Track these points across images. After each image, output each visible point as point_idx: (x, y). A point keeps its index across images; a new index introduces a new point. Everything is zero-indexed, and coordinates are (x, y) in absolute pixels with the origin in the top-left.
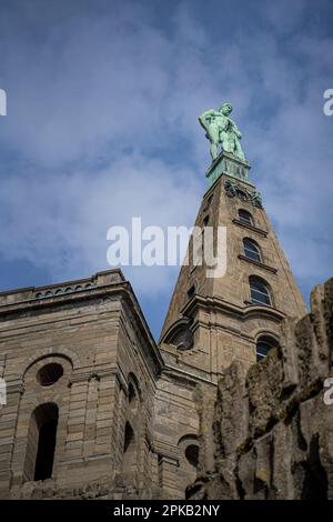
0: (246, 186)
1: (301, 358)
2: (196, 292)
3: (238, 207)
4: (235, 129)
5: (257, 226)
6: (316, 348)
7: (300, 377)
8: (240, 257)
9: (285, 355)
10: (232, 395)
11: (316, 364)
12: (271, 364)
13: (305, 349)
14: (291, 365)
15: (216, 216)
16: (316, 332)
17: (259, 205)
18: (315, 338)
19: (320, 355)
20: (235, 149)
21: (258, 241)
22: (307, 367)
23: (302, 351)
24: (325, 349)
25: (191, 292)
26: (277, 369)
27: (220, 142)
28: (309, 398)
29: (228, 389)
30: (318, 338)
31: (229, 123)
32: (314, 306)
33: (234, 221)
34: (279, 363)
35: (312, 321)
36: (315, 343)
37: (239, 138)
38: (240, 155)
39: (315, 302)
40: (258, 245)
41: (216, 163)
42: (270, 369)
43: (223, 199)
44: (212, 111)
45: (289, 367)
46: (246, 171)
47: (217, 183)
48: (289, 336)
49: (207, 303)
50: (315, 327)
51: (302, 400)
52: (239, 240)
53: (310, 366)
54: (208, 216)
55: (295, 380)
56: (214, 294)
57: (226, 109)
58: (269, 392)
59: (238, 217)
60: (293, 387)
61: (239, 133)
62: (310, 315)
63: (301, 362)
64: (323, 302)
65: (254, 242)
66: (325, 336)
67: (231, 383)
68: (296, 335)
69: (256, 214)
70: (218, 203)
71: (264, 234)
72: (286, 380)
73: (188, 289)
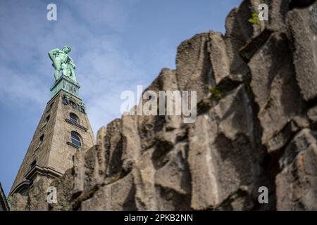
0: (76, 99)
1: (87, 174)
2: (37, 164)
3: (70, 111)
4: (72, 62)
5: (81, 124)
6: (97, 167)
7: (84, 186)
8: (68, 143)
9: (76, 172)
10: (37, 200)
11: (96, 177)
12: (67, 179)
13: (91, 168)
14: (80, 179)
15: (55, 116)
16: (98, 156)
17: (83, 111)
18: (97, 160)
19: (100, 171)
20: (71, 75)
21: (81, 133)
22: (90, 180)
23: (88, 170)
24: (103, 167)
25: (34, 164)
26: (70, 181)
27: (61, 69)
28: (88, 198)
29: (35, 196)
30: (99, 160)
31: (68, 59)
32: (99, 140)
33: (66, 120)
34: (72, 177)
35: (97, 149)
36: (97, 163)
37: (74, 68)
38: (74, 78)
39: (100, 137)
40: (80, 136)
41: (58, 82)
42: (65, 182)
43: (60, 105)
44: (57, 49)
45: (78, 180)
46: (77, 89)
47: (57, 95)
48: (80, 160)
49: (44, 171)
50: (98, 153)
51: (84, 200)
52: (68, 132)
53: (92, 179)
54: (49, 116)
55: (82, 189)
56: (49, 165)
57: (66, 49)
58: (63, 198)
59: (69, 118)
60: (80, 193)
61: (74, 65)
62: (96, 146)
63: (87, 176)
64: (105, 137)
65: (78, 134)
66: (104, 159)
67: (38, 192)
68: (85, 159)
69: (81, 117)
70: (56, 108)
71: (85, 130)
72: (75, 188)
73: (31, 162)
